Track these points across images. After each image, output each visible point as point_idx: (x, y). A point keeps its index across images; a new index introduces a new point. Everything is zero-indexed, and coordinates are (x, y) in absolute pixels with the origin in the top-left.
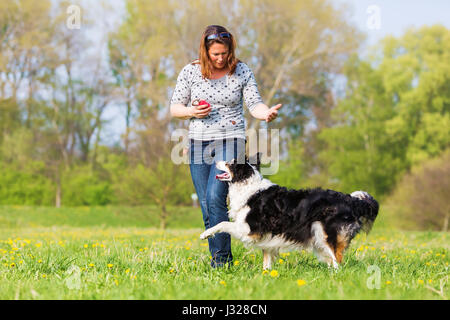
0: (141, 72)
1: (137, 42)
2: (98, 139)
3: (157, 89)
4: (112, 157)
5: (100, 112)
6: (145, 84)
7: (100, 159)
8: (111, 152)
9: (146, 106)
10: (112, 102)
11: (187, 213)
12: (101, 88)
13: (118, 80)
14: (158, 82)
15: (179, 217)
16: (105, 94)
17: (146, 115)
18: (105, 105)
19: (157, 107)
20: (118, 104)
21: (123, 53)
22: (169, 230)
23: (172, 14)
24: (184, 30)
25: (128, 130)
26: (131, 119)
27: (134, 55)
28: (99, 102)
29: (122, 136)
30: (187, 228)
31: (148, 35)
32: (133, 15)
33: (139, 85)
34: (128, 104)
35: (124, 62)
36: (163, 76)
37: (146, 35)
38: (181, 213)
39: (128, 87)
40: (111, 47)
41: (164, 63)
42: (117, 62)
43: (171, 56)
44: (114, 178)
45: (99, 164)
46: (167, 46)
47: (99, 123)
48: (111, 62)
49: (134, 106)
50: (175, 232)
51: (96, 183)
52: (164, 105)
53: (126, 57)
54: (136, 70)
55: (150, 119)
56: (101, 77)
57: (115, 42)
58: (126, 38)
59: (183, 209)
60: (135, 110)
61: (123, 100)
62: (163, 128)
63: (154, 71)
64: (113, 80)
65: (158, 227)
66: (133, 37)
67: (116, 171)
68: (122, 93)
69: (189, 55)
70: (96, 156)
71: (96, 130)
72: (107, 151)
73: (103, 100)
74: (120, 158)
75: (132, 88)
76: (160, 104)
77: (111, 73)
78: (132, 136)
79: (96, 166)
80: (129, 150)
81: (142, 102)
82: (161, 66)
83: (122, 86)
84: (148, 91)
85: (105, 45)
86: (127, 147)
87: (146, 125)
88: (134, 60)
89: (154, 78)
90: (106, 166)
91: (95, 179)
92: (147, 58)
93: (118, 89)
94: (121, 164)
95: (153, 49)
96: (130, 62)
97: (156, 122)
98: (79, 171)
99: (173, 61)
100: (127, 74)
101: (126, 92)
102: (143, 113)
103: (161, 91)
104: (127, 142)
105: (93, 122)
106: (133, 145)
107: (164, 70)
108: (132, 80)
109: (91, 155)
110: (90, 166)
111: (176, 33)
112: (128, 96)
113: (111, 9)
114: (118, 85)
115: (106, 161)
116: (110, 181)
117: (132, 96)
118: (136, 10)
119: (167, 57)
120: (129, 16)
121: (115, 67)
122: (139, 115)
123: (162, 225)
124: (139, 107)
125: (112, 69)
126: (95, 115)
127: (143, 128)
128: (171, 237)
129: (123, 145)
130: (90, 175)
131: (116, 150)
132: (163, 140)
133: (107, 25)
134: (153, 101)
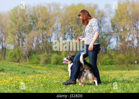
0: (120, 29)
1: (119, 21)
2: (109, 47)
3: (124, 33)
4: (113, 52)
5: (109, 40)
6: (121, 32)
7: (110, 53)
8: (113, 51)
9: (122, 38)
10: (113, 37)
11: (134, 66)
12: (110, 34)
13: (114, 31)
14: (125, 31)
15: (132, 67)
16: (111, 35)
17: (122, 40)
18: (111, 38)
19: (125, 38)
20: (114, 38)
21: (115, 24)
22: (129, 71)
23: (128, 13)
24: (131, 17)
25: (117, 45)
26: (118, 41)
27: (118, 24)
28: (109, 37)
29: (116, 46)
30: (134, 70)
31: (122, 19)
32: (118, 14)
33: (120, 32)
34: (117, 37)
35: (115, 26)
36: (126, 30)
37: (121, 19)
38: (132, 66)
39: (117, 33)
40: (112, 22)
41: (126, 26)
42: (114, 26)
43: (128, 24)
44: (114, 57)
45: (110, 54)
46: (127, 21)
47: (109, 43)
48: (112, 27)
49: (118, 38)
50: (131, 71)
51: (109, 59)
52: (127, 38)
53: (116, 25)
54: (119, 28)
55: (123, 41)
56: (110, 31)
57: (113, 21)
58: (116, 20)
59: (133, 65)
60: (119, 39)
61: (115, 37)
62: (127, 44)
63: (124, 28)
64: (113, 31)
65: (126, 70)
66: (117, 20)
67: (114, 55)
68: (115, 35)
69: (133, 24)
70: (109, 52)
71: (109, 45)
72: (112, 50)
73: (110, 37)
74: (115, 52)
75: (118, 33)
76: (126, 37)
77: (112, 29)
78: (118, 46)
79: (109, 55)
80: (118, 50)
81: (121, 37)
82: (125, 27)
83: (115, 33)
84: (122, 34)
85: (110, 22)
86: (117, 49)
87: (122, 43)
88: (118, 26)
89: (124, 30)
90: (112, 54)
91: (109, 58)
92: (121, 25)
93: (114, 34)
94: (116, 54)
95: (123, 23)
96: (117, 26)
97: (125, 42)
98: (104, 56)
99: (129, 26)
100: (116, 30)
101: (116, 34)
102: (121, 40)
103: (126, 34)
104: (117, 48)
105: (108, 43)
106: (119, 48)
107: (126, 28)
108: (118, 31)
109: (108, 51)
110: (107, 54)
111: (129, 18)
112: (117, 35)
113: (111, 12)
114: (114, 33)
115: (112, 53)
116: (113, 59)
117: (118, 35)
118: (118, 12)
119: (127, 24)
120: (116, 14)
121: (113, 28)
122: (120, 40)
123: (127, 70)
124: (120, 38)
125: (112, 28)
126: (108, 41)
127: (121, 44)
128: (130, 73)
129: (116, 49)
130: (107, 57)
131: (114, 50)
132: (127, 47)
133: (110, 17)
134: (124, 36)
